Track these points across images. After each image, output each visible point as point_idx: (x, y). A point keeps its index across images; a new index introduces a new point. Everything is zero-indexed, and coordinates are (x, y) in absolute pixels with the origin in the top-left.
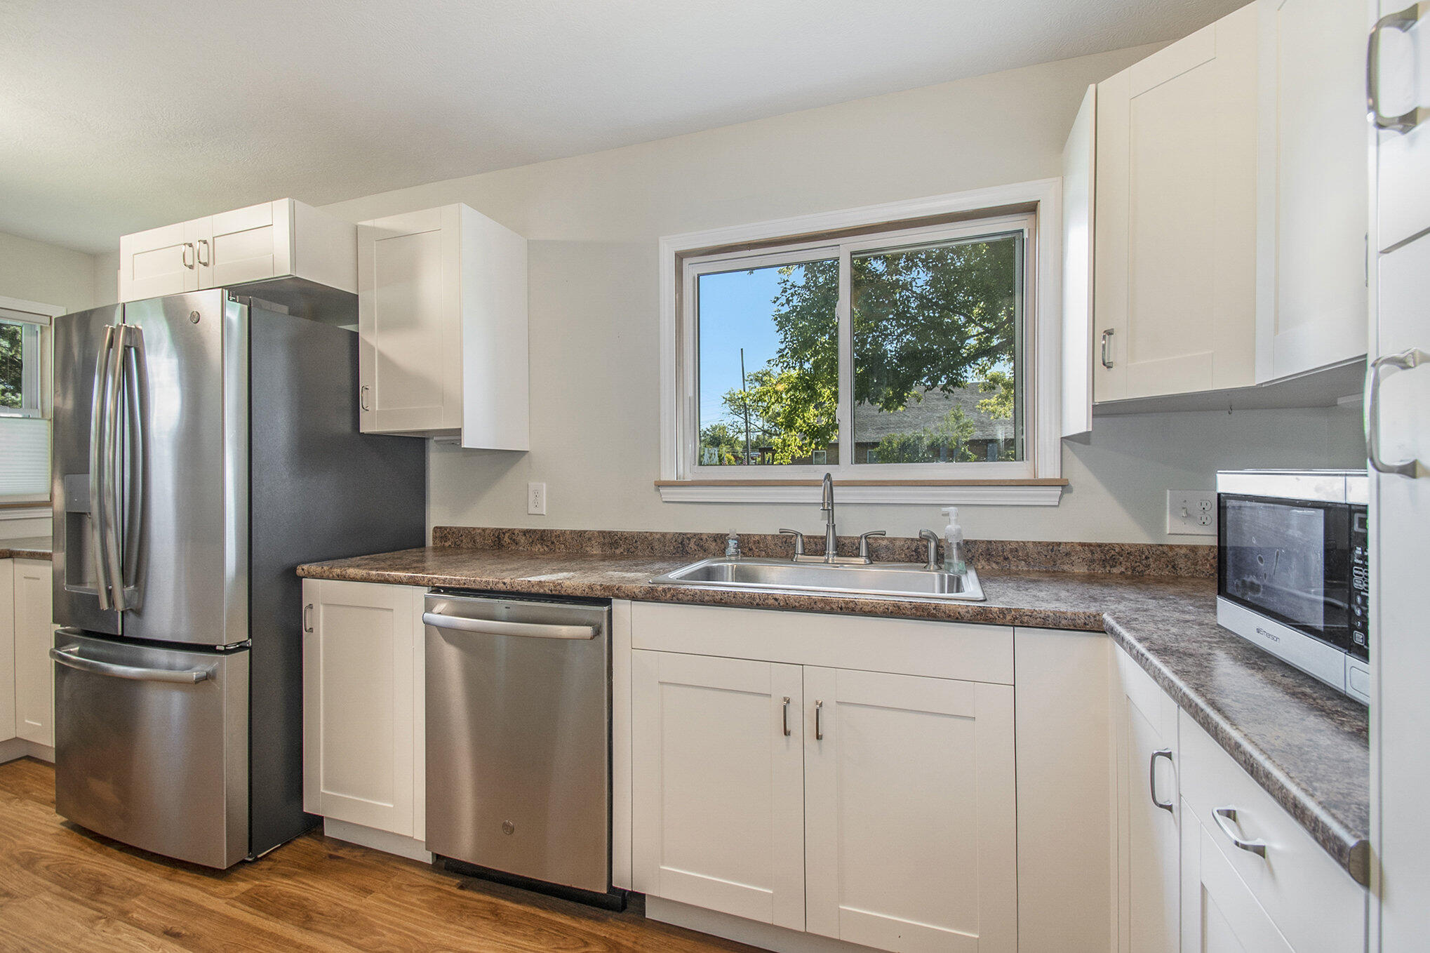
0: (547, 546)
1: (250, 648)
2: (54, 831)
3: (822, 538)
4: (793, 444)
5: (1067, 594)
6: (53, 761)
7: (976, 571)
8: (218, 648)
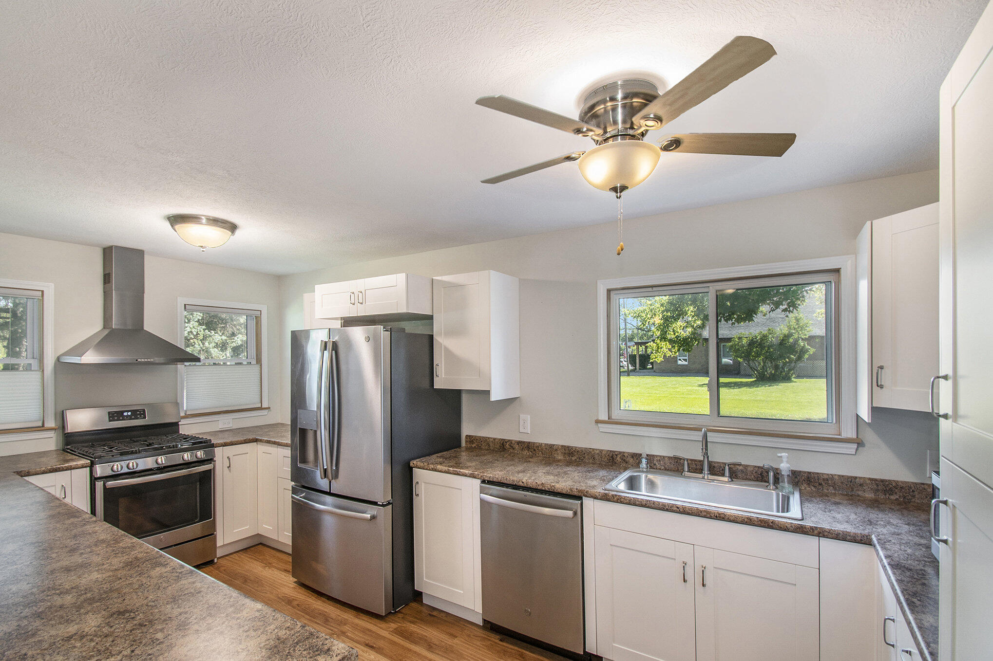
0: (531, 452)
1: (392, 503)
2: (293, 586)
3: (700, 461)
4: (664, 347)
5: (855, 517)
6: (291, 553)
7: (800, 492)
8: (378, 503)
